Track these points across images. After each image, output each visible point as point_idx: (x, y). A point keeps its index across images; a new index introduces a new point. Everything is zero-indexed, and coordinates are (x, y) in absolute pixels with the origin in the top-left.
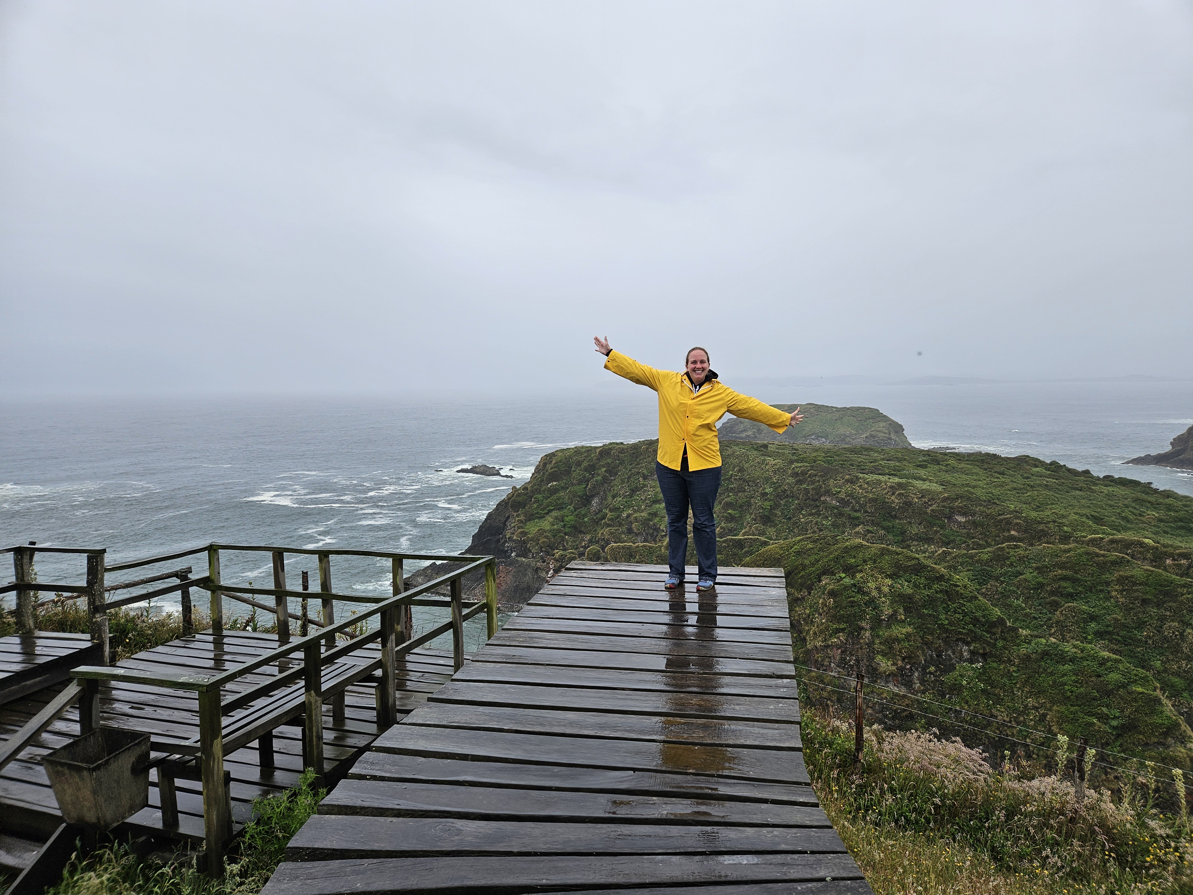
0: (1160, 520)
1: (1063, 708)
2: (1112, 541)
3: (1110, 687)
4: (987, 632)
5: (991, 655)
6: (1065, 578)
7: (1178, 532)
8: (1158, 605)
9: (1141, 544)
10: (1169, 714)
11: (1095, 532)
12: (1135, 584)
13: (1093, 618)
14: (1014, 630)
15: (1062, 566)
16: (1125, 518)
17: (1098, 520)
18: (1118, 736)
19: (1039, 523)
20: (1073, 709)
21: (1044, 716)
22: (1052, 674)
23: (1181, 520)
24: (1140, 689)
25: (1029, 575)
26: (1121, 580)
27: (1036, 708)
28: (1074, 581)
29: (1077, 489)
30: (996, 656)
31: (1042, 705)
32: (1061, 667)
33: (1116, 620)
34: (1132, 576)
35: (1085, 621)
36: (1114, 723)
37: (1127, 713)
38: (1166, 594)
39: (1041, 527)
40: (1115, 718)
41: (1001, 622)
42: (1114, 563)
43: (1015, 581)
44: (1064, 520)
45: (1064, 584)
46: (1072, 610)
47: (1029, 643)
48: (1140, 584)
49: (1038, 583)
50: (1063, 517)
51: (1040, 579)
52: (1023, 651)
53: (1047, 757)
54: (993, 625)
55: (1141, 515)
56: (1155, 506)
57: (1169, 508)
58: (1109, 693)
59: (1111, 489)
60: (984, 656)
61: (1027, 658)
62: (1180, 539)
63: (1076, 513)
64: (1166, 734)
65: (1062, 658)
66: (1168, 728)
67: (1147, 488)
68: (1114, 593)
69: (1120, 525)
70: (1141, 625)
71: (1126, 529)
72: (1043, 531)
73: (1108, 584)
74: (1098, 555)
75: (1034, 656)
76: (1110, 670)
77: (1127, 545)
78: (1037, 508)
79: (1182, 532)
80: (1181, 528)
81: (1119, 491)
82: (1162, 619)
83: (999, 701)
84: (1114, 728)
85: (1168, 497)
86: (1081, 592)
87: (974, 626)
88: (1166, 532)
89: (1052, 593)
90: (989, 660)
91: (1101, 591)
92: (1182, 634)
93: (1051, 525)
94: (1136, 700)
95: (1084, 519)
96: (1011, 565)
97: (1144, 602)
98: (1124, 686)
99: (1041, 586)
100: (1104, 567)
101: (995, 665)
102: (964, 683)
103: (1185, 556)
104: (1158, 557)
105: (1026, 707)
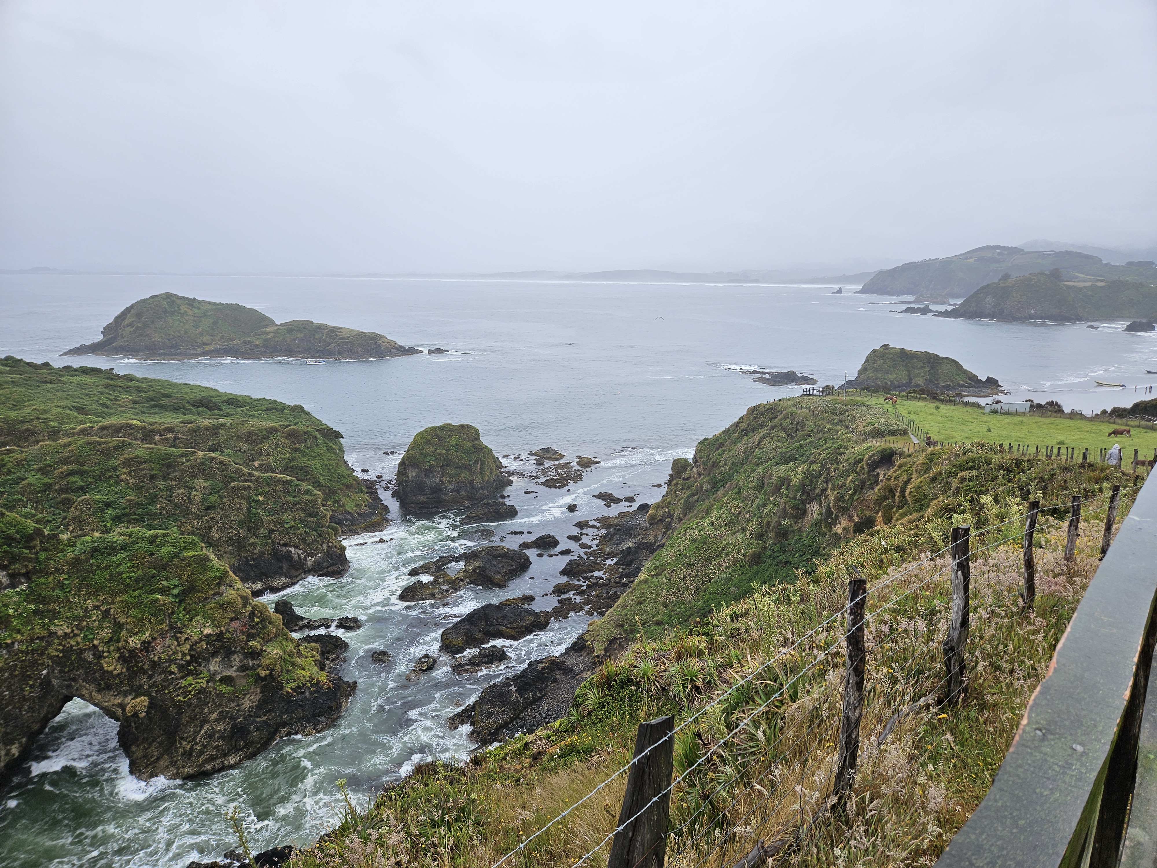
0: (135, 402)
1: (125, 597)
2: (102, 428)
3: (165, 560)
4: (25, 548)
5: (35, 571)
6: (72, 473)
7: (153, 410)
8: (165, 477)
9: (130, 426)
10: (218, 566)
11: (82, 422)
12: (140, 463)
13: (108, 505)
14: (54, 536)
15: (66, 461)
16: (104, 405)
17: (81, 410)
18: (181, 602)
19: (23, 422)
20: (135, 593)
21: (107, 612)
22: (107, 568)
23: (152, 400)
24: (191, 554)
25: (33, 478)
26: (127, 463)
27: (97, 608)
28: (82, 473)
29: (46, 382)
30: (41, 570)
31: (103, 602)
32: (114, 558)
33: (131, 501)
34: (137, 457)
35: (102, 510)
36: (176, 591)
37: (184, 578)
38: (169, 466)
39: (26, 426)
40: (176, 586)
41: (38, 532)
42: (116, 448)
43: (18, 488)
44: (48, 416)
45: (71, 479)
46: (86, 502)
47: (74, 545)
48: (145, 462)
49: (45, 485)
50: (46, 412)
51: (46, 480)
52: (70, 555)
53: (119, 649)
54: (30, 538)
55: (116, 400)
56: (126, 389)
57: (139, 390)
58: (164, 567)
59: (78, 378)
60: (28, 576)
61: (77, 560)
62: (156, 416)
63: (58, 407)
64: (219, 584)
65: (112, 549)
66: (221, 578)
67: (109, 374)
68: (123, 477)
69: (104, 412)
70: (154, 499)
71: (110, 415)
72: (27, 430)
73: (115, 469)
74: (99, 444)
75: (83, 557)
76: (160, 546)
77: (117, 429)
78: (14, 407)
79: (156, 410)
80: (155, 406)
81: (87, 379)
82: (171, 489)
83: (55, 615)
84: (176, 596)
85: (131, 380)
86: (91, 483)
87: (9, 545)
88: (144, 412)
89: (62, 491)
90: (34, 578)
91: (110, 477)
92: (189, 498)
93: (35, 422)
94: (189, 565)
95: (68, 412)
96: (9, 472)
97: (153, 477)
98: (176, 555)
99: (48, 487)
100: (107, 454)
101: (42, 580)
102: (11, 612)
103: (170, 430)
104: (147, 435)
105: (86, 610)
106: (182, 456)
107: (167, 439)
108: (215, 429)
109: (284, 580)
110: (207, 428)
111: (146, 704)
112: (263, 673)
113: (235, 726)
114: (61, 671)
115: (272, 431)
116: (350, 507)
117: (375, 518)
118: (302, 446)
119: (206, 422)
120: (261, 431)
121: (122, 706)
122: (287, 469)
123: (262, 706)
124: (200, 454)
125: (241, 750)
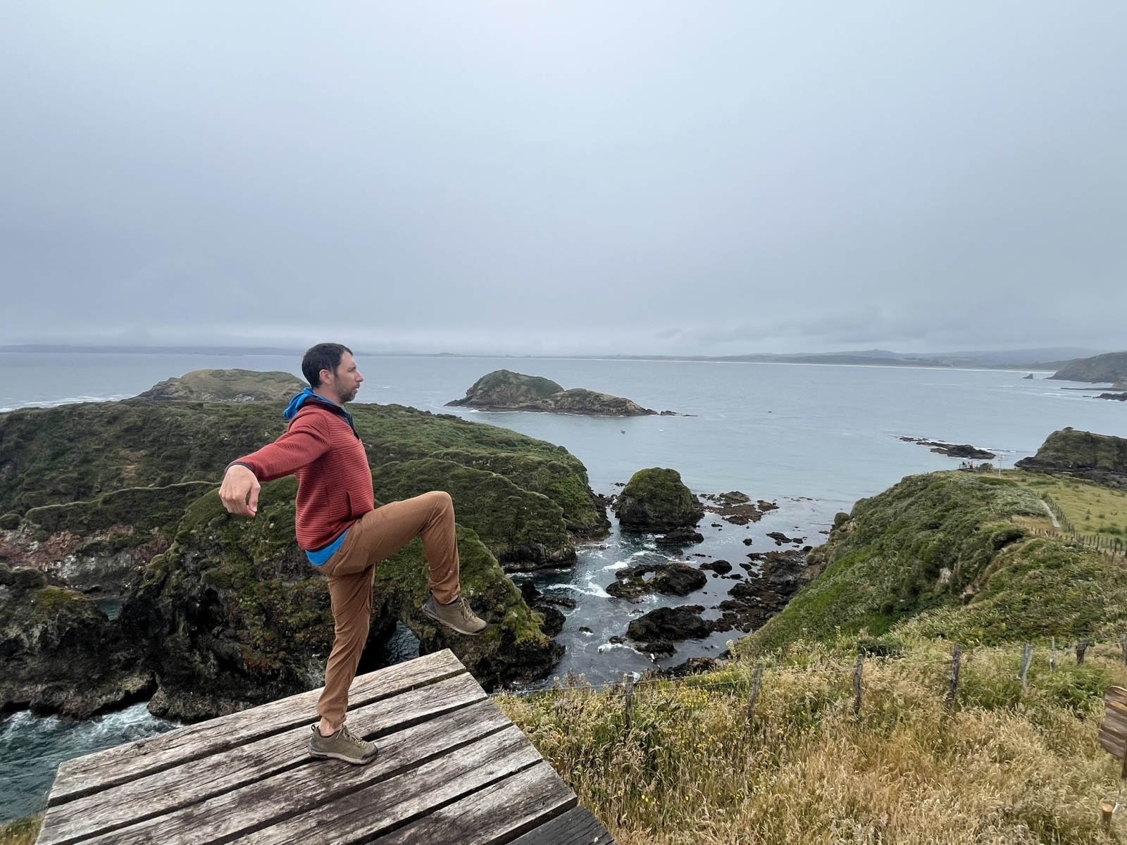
0: (467, 439)
2: (446, 454)
6: (422, 481)
7: (476, 444)
9: (460, 454)
10: (485, 552)
11: (437, 449)
12: (460, 478)
15: (422, 473)
16: (450, 440)
17: (438, 441)
23: (477, 438)
25: (403, 481)
26: (453, 477)
29: (425, 423)
34: (461, 473)
38: (475, 481)
39: (407, 449)
42: (449, 467)
44: (421, 444)
48: (465, 478)
50: (420, 441)
55: (458, 437)
56: (464, 430)
57: (471, 431)
59: (442, 422)
62: (477, 448)
64: (483, 563)
66: (485, 560)
69: (449, 444)
71: (451, 446)
72: (408, 452)
74: (440, 464)
77: (454, 455)
78: (405, 438)
79: (478, 444)
80: (477, 442)
85: (469, 424)
88: (471, 445)
93: (413, 448)
95: (431, 442)
103: (481, 458)
104: (468, 461)
106: (483, 475)
107: (479, 464)
108: (507, 460)
110: (502, 458)
112: (504, 627)
113: (482, 659)
115: (540, 463)
117: (600, 530)
118: (557, 475)
119: (503, 455)
120: (534, 463)
121: (422, 631)
122: (546, 490)
124: (494, 475)
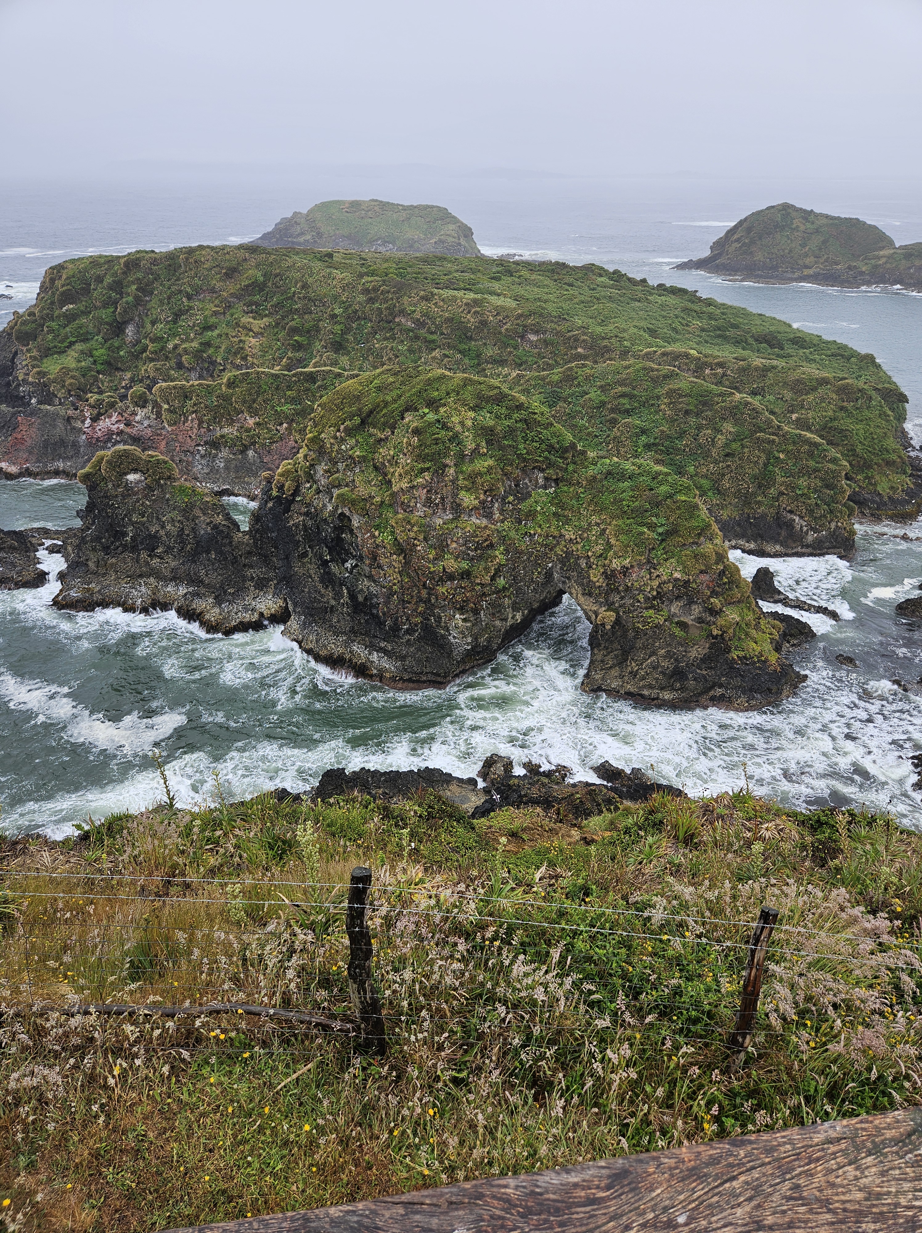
0: (703, 330)
1: (620, 522)
2: (664, 354)
3: (660, 498)
4: (560, 457)
5: (562, 479)
6: (624, 395)
7: (716, 341)
8: (697, 415)
9: (687, 355)
10: (704, 517)
11: (650, 345)
12: (681, 396)
13: (644, 432)
14: (584, 453)
15: (622, 383)
16: (675, 330)
17: (653, 332)
18: (663, 540)
19: (604, 338)
20: (628, 521)
21: (604, 530)
22: (613, 492)
23: (719, 329)
24: (683, 498)
25: (594, 394)
26: (670, 393)
27: (598, 524)
28: (631, 396)
29: (636, 300)
30: (566, 480)
31: (603, 521)
32: (621, 485)
33: (663, 432)
34: (679, 389)
35: (637, 435)
36: (660, 530)
37: (671, 520)
38: (705, 404)
39: (605, 343)
40: (662, 525)
41: (573, 446)
42: (666, 377)
43: (581, 401)
44: (625, 335)
45: (622, 401)
46: (627, 425)
47: (596, 465)
48: (685, 396)
49: (601, 402)
50: (624, 330)
51: (603, 398)
52: (590, 473)
53: (604, 566)
54: (566, 450)
55: (687, 325)
56: (699, 315)
57: (711, 317)
58: (658, 505)
59: (663, 298)
60: (556, 481)
61: (593, 479)
62: (717, 348)
63: (635, 327)
64: (699, 535)
65: (623, 476)
66: (702, 530)
67: (693, 296)
68: (663, 407)
69: (671, 337)
70: (682, 435)
71: (675, 341)
72: (605, 347)
73: (658, 397)
74: (652, 370)
75: (599, 477)
76: (661, 483)
77: (677, 356)
78: (602, 323)
79: (719, 341)
80: (719, 336)
81: (671, 300)
82: (699, 428)
83: (568, 521)
84: (660, 534)
85: (710, 305)
86: (635, 408)
87: (550, 453)
88: (707, 342)
89: (612, 410)
90: (561, 484)
91: (653, 405)
92: (713, 440)
93: (613, 340)
94: (679, 508)
95: (642, 333)
96: (579, 385)
97: (687, 412)
98: (671, 496)
99: (603, 404)
100: (657, 381)
101: (566, 488)
102: (539, 508)
103: (721, 365)
104: (699, 367)
105: (589, 524)
106: (719, 395)
107: (715, 375)
108: (765, 370)
109: (778, 547)
110: (757, 369)
111: (613, 619)
112: (715, 632)
114: (561, 568)
115: (824, 382)
116: (883, 487)
118: (849, 405)
119: (758, 362)
120: (811, 380)
122: (825, 430)
123: (706, 660)
124: (738, 396)
125: (676, 690)
